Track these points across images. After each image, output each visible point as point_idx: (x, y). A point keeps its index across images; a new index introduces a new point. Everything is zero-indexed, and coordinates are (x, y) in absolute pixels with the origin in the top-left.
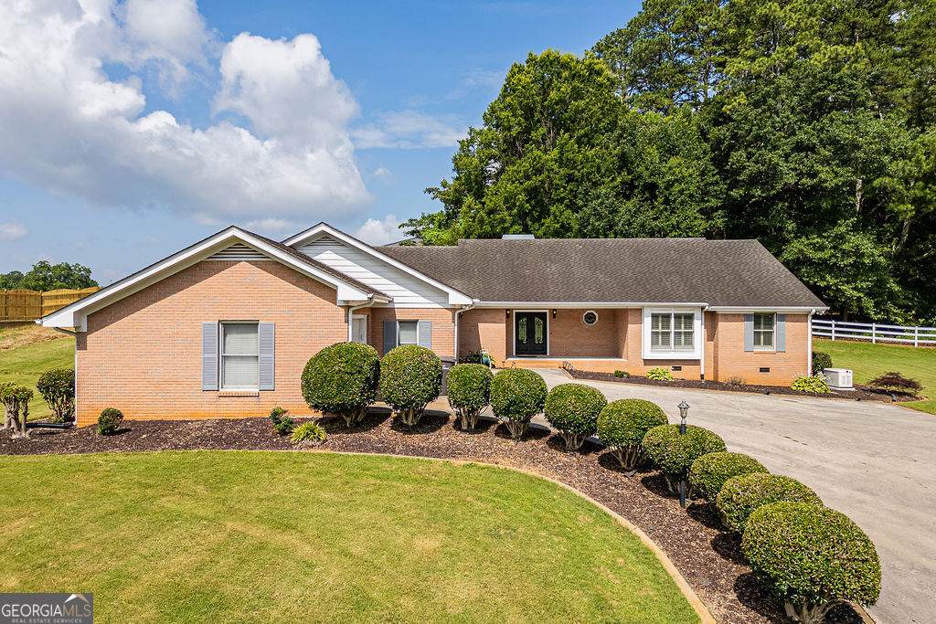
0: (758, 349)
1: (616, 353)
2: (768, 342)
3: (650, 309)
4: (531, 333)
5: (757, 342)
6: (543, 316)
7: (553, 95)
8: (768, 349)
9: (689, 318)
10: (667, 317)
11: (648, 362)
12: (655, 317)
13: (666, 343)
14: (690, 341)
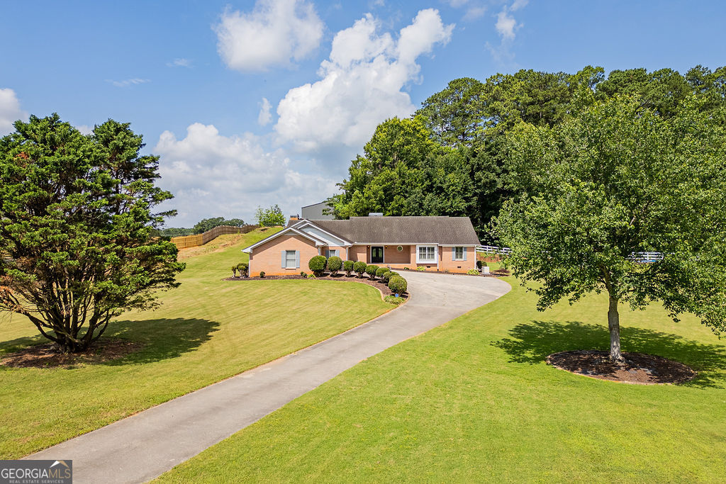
0: (457, 260)
1: (409, 262)
2: (461, 257)
3: (419, 245)
4: (377, 254)
5: (457, 257)
6: (382, 248)
7: (396, 143)
8: (461, 260)
9: (433, 249)
10: (425, 249)
11: (418, 265)
12: (420, 249)
13: (425, 258)
14: (433, 258)
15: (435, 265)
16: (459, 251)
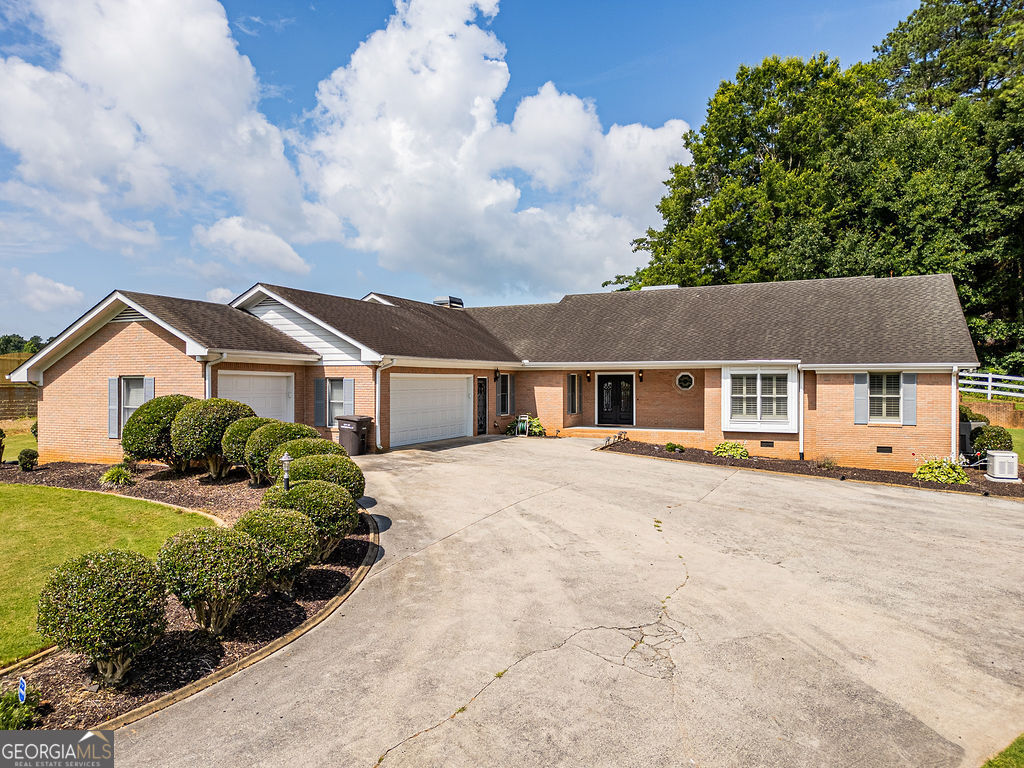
0: (876, 421)
3: (729, 369)
4: (617, 399)
6: (629, 379)
8: (892, 420)
9: (782, 379)
10: (752, 378)
11: (728, 435)
12: (734, 377)
13: (752, 410)
14: (782, 410)
15: (793, 437)
16: (884, 384)
